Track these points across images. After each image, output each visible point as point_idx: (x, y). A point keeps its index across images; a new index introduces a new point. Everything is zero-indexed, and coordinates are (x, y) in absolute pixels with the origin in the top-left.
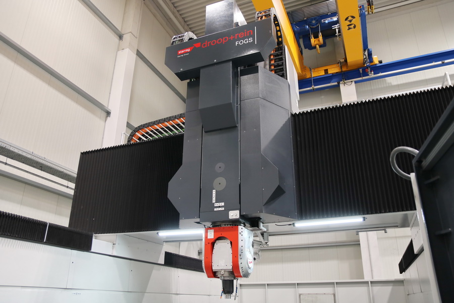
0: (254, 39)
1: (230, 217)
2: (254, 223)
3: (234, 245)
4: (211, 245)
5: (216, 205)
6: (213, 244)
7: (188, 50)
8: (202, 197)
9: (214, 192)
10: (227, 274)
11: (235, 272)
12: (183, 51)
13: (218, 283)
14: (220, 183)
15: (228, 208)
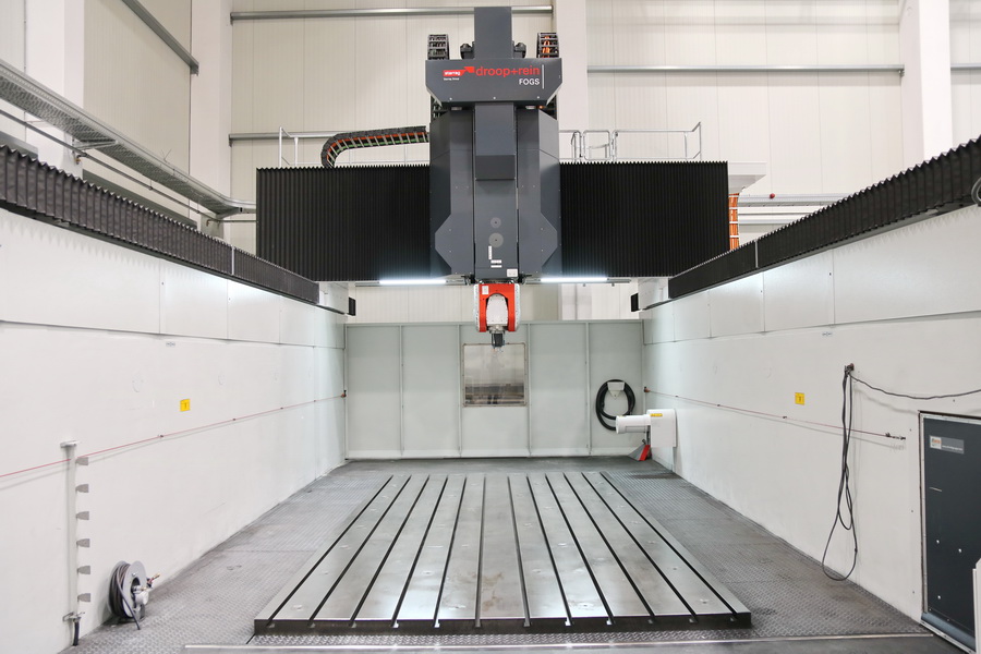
0: (541, 81)
1: (508, 276)
2: (520, 279)
3: (509, 302)
4: (485, 301)
5: (493, 262)
6: (487, 300)
7: (458, 73)
8: (476, 252)
9: (490, 248)
10: (501, 329)
11: (510, 327)
12: (451, 73)
13: (487, 337)
14: (497, 239)
15: (506, 266)
